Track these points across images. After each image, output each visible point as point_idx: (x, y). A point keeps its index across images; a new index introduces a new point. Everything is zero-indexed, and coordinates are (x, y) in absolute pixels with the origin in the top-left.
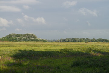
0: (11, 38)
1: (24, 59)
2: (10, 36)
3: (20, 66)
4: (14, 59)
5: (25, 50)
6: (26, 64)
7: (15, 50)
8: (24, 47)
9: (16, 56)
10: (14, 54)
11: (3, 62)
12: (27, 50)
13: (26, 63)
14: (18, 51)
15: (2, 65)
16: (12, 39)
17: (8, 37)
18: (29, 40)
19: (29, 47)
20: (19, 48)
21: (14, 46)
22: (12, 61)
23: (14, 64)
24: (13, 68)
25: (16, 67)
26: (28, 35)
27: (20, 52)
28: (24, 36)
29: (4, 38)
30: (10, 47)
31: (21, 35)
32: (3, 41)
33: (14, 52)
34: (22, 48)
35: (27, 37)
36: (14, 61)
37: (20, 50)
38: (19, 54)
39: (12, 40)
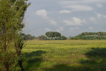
0: (83, 36)
1: (97, 56)
2: (83, 34)
3: (93, 63)
4: (87, 57)
5: (98, 48)
6: (99, 62)
7: (88, 48)
8: (96, 45)
9: (89, 54)
10: (88, 51)
11: (77, 59)
12: (100, 48)
13: (100, 60)
14: (91, 49)
15: (76, 62)
16: (85, 37)
17: (81, 36)
18: (101, 38)
19: (102, 45)
20: (92, 46)
21: (87, 44)
22: (85, 58)
23: (87, 62)
24: (87, 65)
25: (90, 64)
26: (100, 33)
27: (93, 50)
28: (97, 34)
29: (77, 36)
30: (83, 45)
31: (94, 33)
32: (77, 40)
33: (87, 50)
34: (95, 46)
35: (99, 35)
36: (88, 59)
37: (93, 48)
38: (92, 51)
39: (85, 39)
